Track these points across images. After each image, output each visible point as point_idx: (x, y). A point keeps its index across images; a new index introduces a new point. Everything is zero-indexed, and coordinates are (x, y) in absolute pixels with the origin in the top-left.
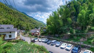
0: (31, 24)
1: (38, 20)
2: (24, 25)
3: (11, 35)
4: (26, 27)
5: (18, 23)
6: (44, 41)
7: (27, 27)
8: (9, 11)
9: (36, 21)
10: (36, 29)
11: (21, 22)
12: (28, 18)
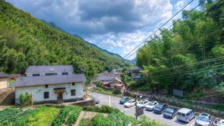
0: (95, 60)
2: (83, 63)
3: (75, 90)
4: (88, 67)
7: (90, 69)
8: (51, 34)
10: (106, 72)
11: (77, 57)
12: (88, 49)
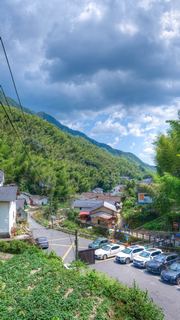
0: (75, 166)
1: (109, 148)
2: (47, 173)
4: (55, 179)
5: (22, 161)
6: (145, 260)
7: (60, 183)
9: (100, 151)
10: (100, 190)
11: (34, 158)
12: (62, 141)
